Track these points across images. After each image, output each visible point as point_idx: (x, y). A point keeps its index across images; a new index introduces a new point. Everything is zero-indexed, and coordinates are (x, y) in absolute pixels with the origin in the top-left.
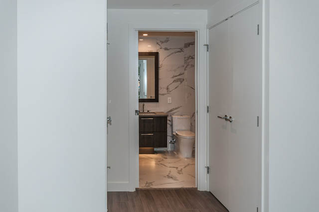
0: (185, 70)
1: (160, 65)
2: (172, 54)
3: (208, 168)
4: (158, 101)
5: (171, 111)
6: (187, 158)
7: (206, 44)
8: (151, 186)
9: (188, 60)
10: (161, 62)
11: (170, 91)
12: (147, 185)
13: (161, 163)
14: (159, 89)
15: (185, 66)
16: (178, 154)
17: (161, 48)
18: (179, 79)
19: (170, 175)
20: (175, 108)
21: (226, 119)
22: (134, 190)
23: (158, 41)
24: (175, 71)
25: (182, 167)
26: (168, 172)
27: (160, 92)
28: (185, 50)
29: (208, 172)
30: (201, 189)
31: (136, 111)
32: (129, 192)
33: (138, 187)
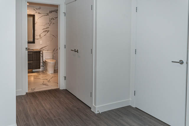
0: (50, 25)
1: (35, 22)
2: (43, 16)
3: (65, 77)
4: (34, 43)
5: (42, 48)
6: (51, 74)
7: (64, 12)
8: (35, 91)
9: (51, 20)
10: (36, 21)
11: (42, 37)
12: (32, 90)
13: (37, 77)
14: (35, 36)
15: (50, 23)
16: (46, 72)
17: (36, 13)
18: (46, 30)
19: (44, 83)
20: (44, 46)
21: (75, 51)
22: (25, 94)
23: (34, 8)
24: (44, 26)
25: (50, 79)
26: (43, 82)
27: (36, 37)
28: (50, 14)
29: (65, 79)
30: (61, 88)
31: (26, 48)
32: (22, 95)
33: (27, 92)
